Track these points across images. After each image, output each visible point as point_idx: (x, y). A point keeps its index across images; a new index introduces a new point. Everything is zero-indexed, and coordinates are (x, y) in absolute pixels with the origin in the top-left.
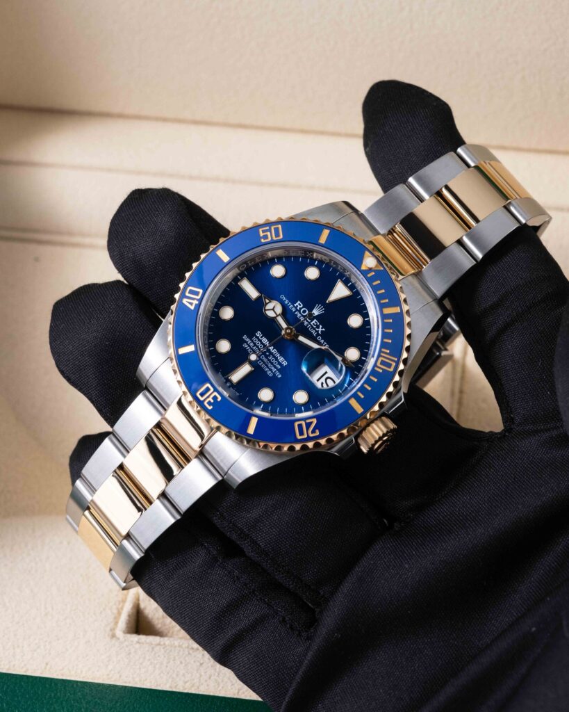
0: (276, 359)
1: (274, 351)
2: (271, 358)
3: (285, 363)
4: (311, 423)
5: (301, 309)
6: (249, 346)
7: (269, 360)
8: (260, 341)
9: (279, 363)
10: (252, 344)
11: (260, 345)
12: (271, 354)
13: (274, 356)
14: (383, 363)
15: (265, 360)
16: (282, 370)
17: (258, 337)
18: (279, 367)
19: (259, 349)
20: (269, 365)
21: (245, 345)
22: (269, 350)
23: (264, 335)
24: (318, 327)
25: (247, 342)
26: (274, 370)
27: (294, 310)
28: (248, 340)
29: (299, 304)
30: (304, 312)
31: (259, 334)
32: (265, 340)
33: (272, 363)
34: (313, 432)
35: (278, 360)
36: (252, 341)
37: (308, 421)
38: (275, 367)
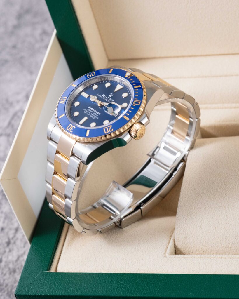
0: (96, 113)
1: (96, 111)
2: (94, 113)
3: (100, 114)
4: (110, 127)
5: (104, 96)
6: (86, 112)
7: (94, 114)
8: (90, 109)
9: (98, 114)
10: (87, 111)
11: (90, 111)
12: (94, 112)
13: (95, 113)
14: (135, 103)
15: (92, 115)
16: (99, 116)
17: (89, 109)
18: (97, 115)
19: (90, 112)
20: (94, 116)
21: (85, 112)
22: (93, 111)
23: (91, 107)
24: (111, 100)
25: (85, 111)
26: (96, 117)
27: (102, 97)
28: (86, 110)
29: (104, 95)
30: (106, 97)
31: (89, 107)
32: (92, 109)
33: (95, 115)
34: (111, 130)
35: (97, 114)
36: (87, 110)
37: (108, 127)
38: (96, 116)
